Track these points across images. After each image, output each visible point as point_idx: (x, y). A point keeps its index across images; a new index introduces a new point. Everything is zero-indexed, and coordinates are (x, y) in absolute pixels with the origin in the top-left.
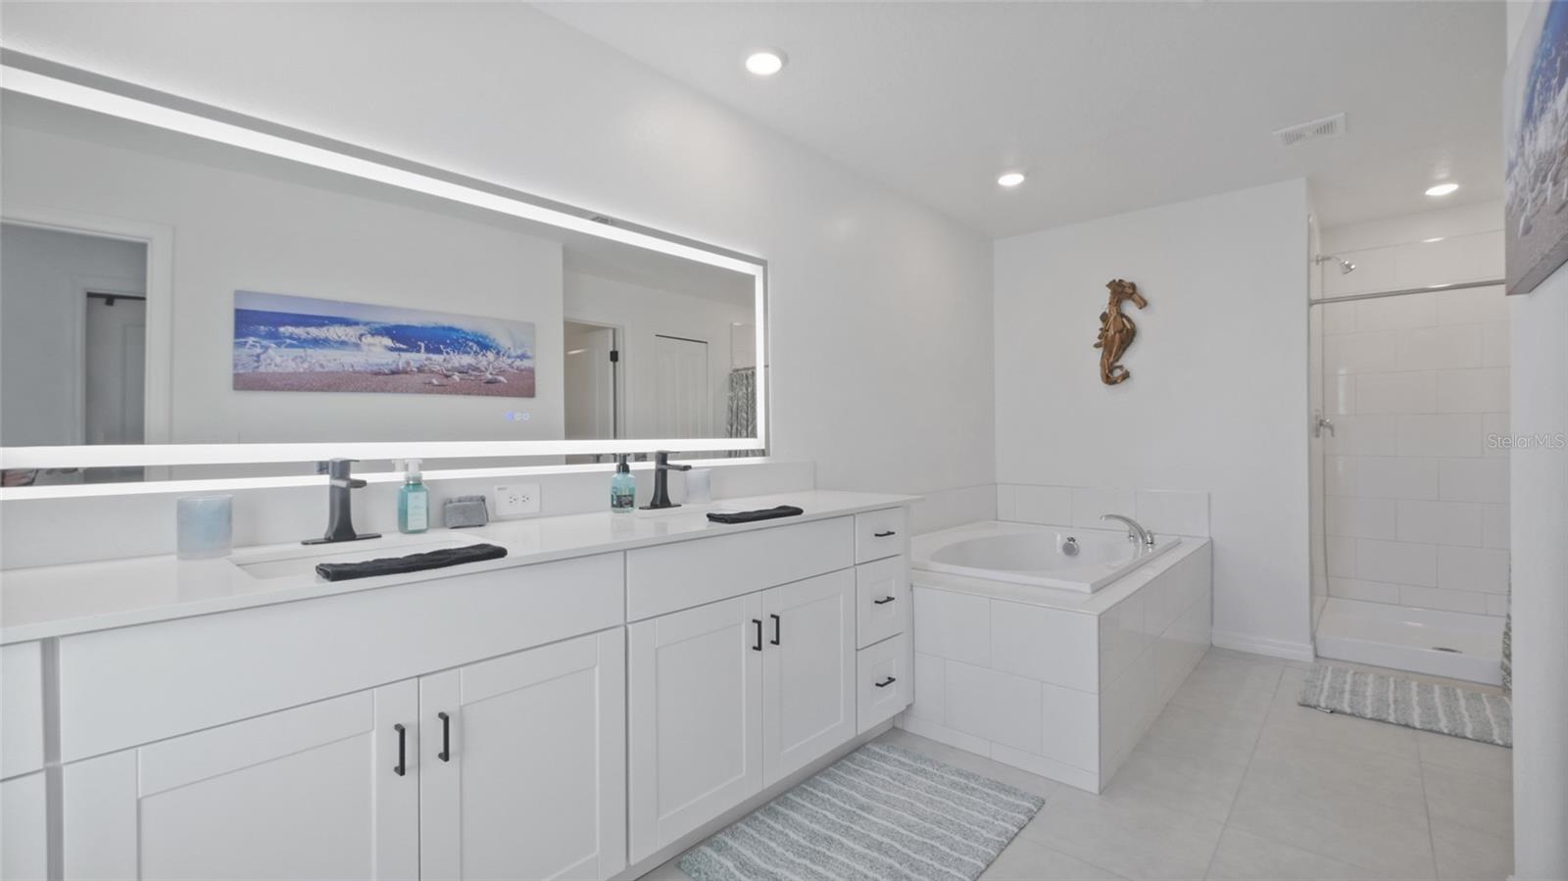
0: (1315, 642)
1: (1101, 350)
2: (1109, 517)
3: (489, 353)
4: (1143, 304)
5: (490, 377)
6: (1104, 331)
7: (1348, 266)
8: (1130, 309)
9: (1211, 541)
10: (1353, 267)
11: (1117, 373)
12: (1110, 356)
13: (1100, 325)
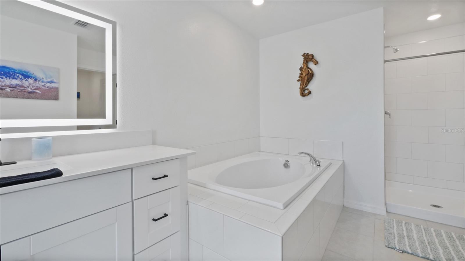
0: (386, 206)
1: (300, 82)
2: (301, 153)
3: (30, 80)
4: (316, 63)
5: (31, 90)
6: (301, 74)
7: (396, 50)
8: (311, 65)
9: (344, 162)
10: (398, 50)
11: (306, 92)
12: (304, 85)
13: (300, 72)
